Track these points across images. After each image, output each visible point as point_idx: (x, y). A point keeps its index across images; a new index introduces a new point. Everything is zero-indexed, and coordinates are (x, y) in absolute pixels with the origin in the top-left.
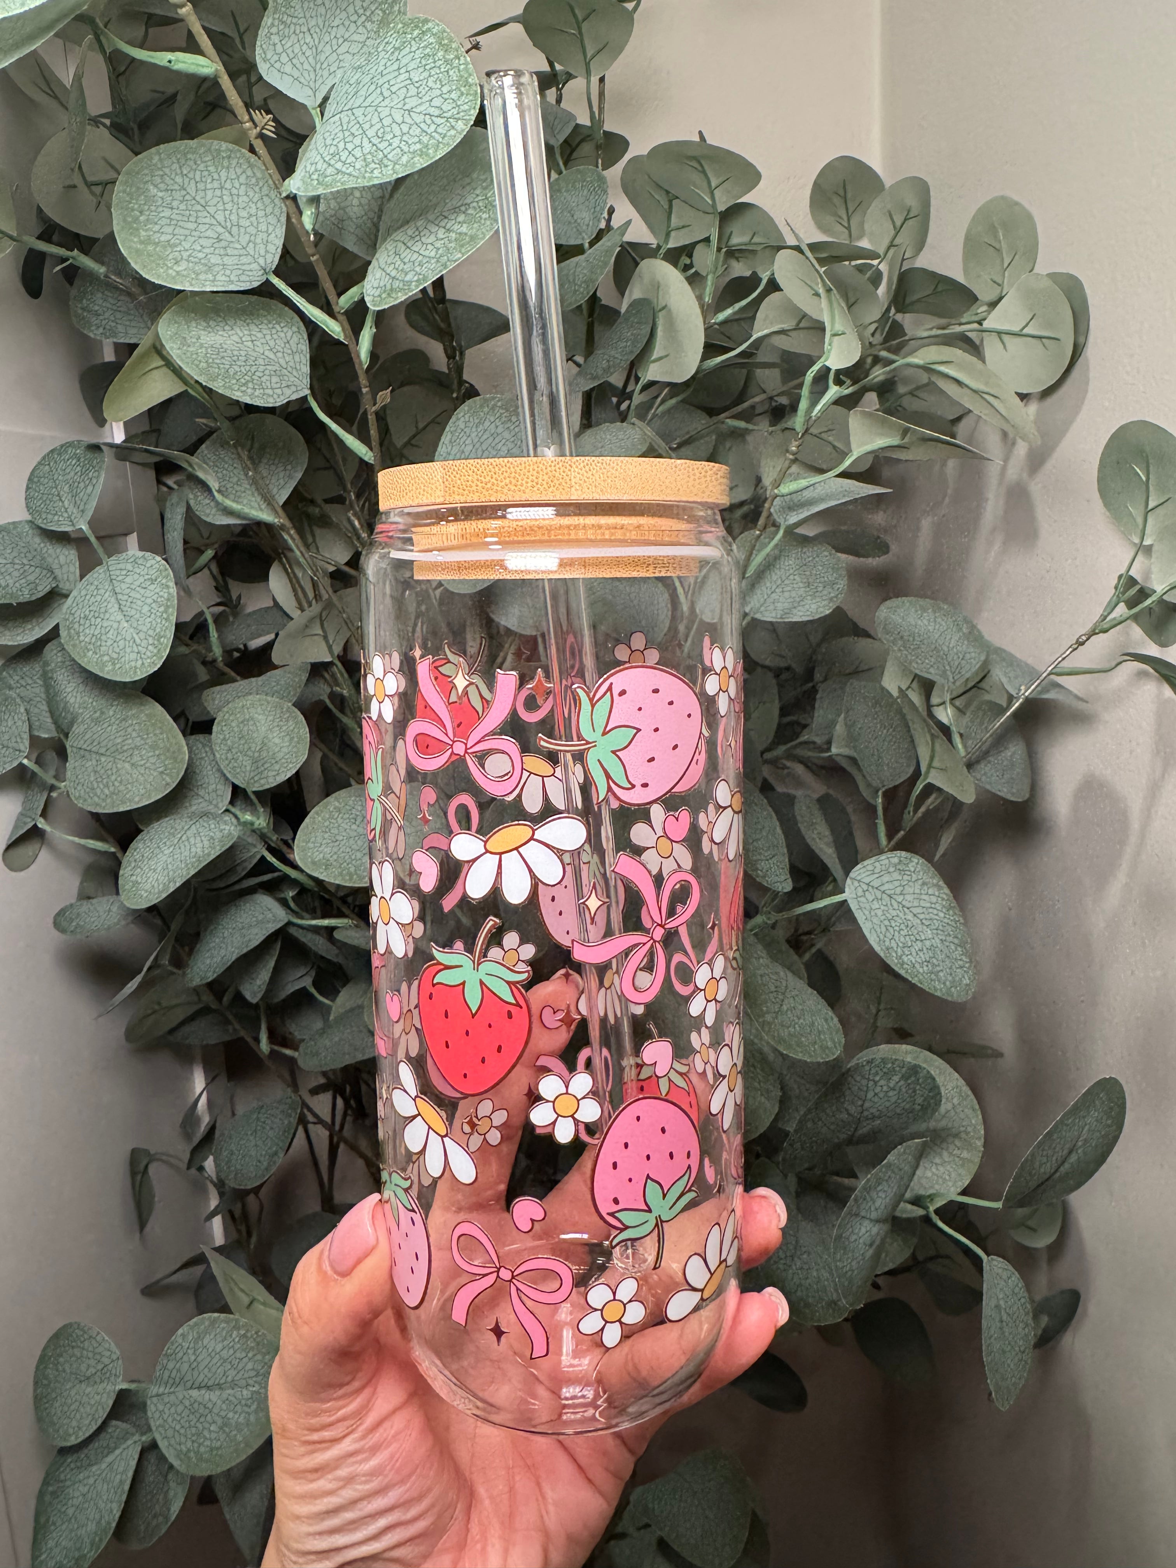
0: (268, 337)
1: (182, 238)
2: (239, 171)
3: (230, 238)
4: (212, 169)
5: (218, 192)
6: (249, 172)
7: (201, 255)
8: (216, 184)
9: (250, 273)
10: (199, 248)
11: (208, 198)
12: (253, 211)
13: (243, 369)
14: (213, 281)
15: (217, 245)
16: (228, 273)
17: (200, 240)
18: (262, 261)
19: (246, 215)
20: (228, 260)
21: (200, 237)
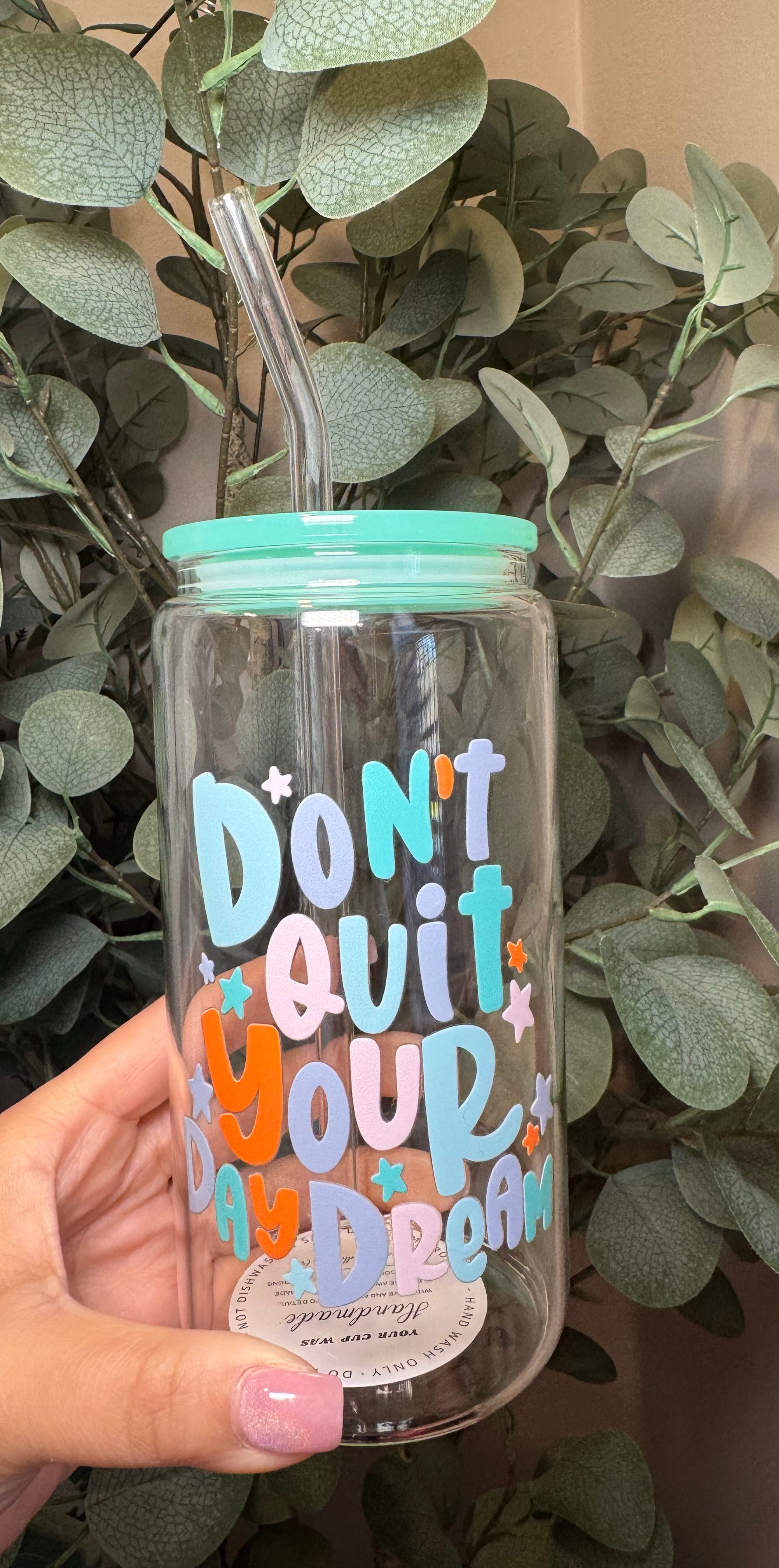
0: (113, 272)
1: (52, 143)
2: (111, 70)
3: (104, 145)
4: (78, 66)
5: (89, 93)
6: (123, 73)
7: (76, 165)
8: (85, 84)
9: (129, 189)
10: (73, 156)
11: (78, 99)
12: (130, 117)
13: (99, 305)
14: (92, 195)
15: (91, 154)
16: (105, 186)
17: (73, 147)
18: (139, 175)
19: (122, 121)
20: (104, 172)
21: (72, 144)
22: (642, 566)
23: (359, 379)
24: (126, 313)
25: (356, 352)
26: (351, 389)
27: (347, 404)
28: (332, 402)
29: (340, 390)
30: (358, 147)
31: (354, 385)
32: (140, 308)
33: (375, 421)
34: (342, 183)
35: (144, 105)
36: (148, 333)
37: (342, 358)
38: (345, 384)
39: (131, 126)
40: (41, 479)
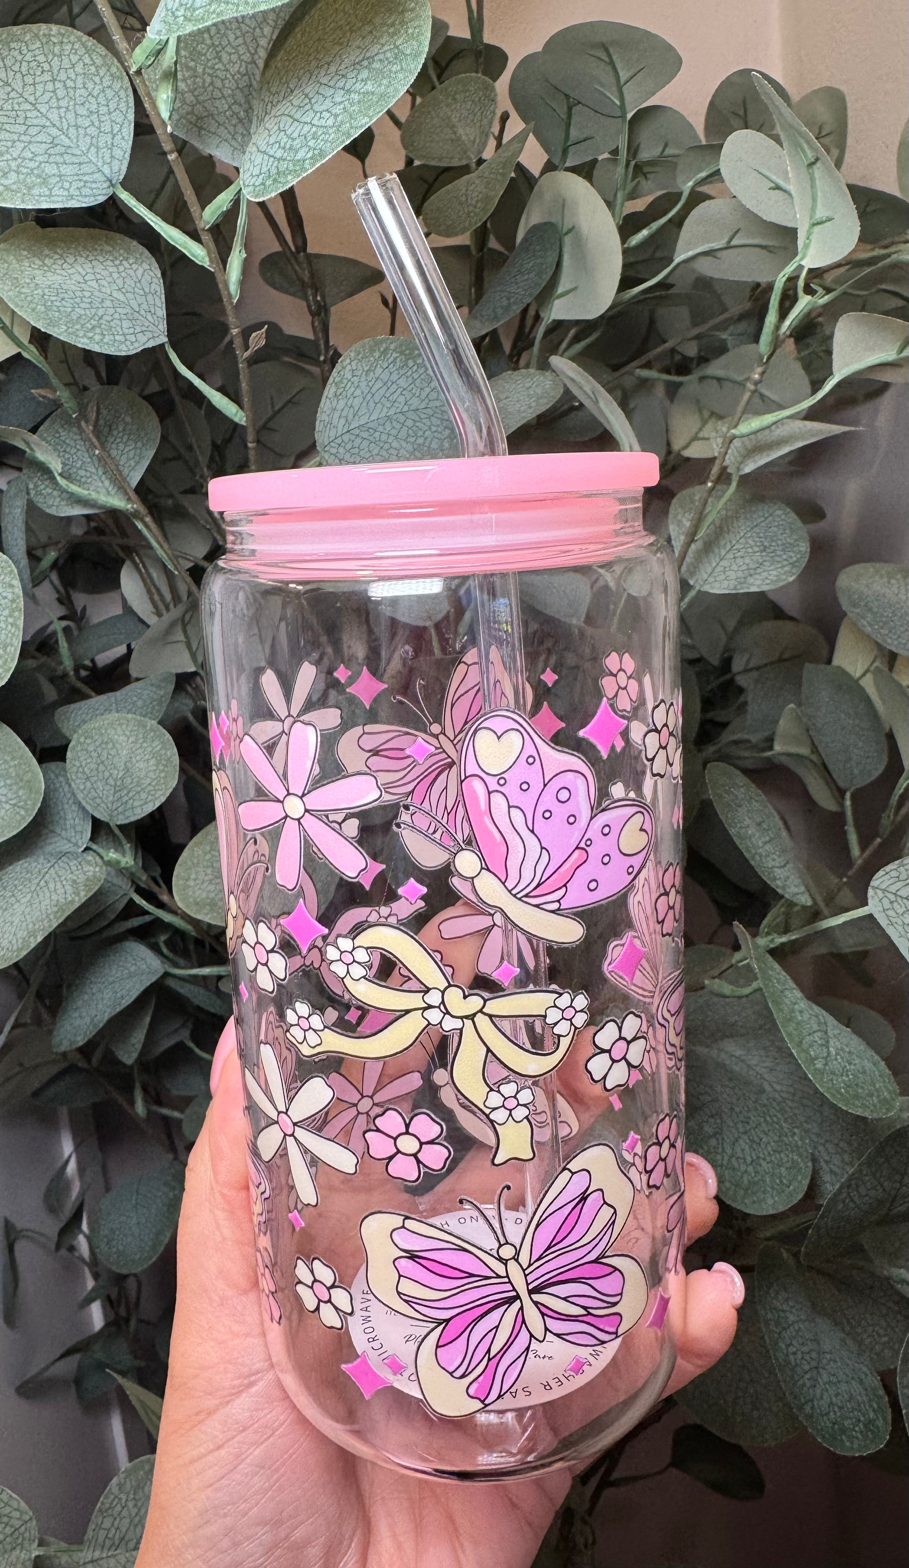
0: (115, 275)
1: (9, 144)
2: (74, 58)
3: (67, 142)
4: (41, 58)
5: (50, 86)
6: (87, 60)
7: (32, 165)
8: (47, 77)
9: (94, 185)
10: (31, 155)
11: (38, 94)
12: (94, 107)
13: (88, 312)
14: (50, 196)
15: (52, 151)
16: (66, 185)
17: (31, 146)
18: (106, 170)
19: (85, 113)
20: (66, 170)
21: (30, 142)
22: (750, 580)
23: (394, 377)
24: (120, 320)
25: (392, 347)
26: (385, 388)
27: (379, 405)
28: (365, 404)
29: (373, 391)
30: (291, 117)
31: (389, 383)
32: (143, 312)
33: (409, 423)
34: (272, 159)
35: (110, 93)
36: (145, 339)
37: (377, 354)
38: (379, 384)
39: (94, 117)
40: (94, 496)
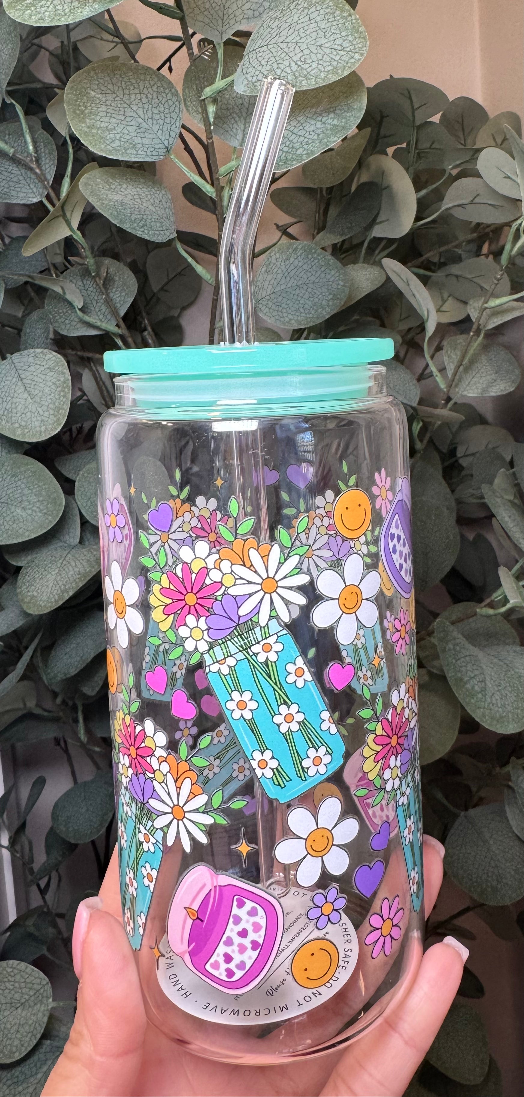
1: (116, 125)
3: (146, 126)
4: (133, 81)
5: (139, 96)
7: (129, 137)
8: (137, 91)
9: (159, 150)
10: (127, 132)
11: (132, 99)
13: (139, 217)
14: (137, 154)
15: (138, 131)
16: (145, 149)
17: (128, 127)
18: (166, 142)
19: (157, 112)
20: (146, 141)
21: (127, 125)
22: (491, 389)
23: (301, 264)
24: (155, 222)
25: (300, 247)
26: (296, 270)
27: (292, 279)
28: (284, 278)
29: (289, 270)
31: (298, 267)
32: (164, 218)
33: (309, 290)
36: (168, 234)
38: (292, 267)
40: (100, 324)
